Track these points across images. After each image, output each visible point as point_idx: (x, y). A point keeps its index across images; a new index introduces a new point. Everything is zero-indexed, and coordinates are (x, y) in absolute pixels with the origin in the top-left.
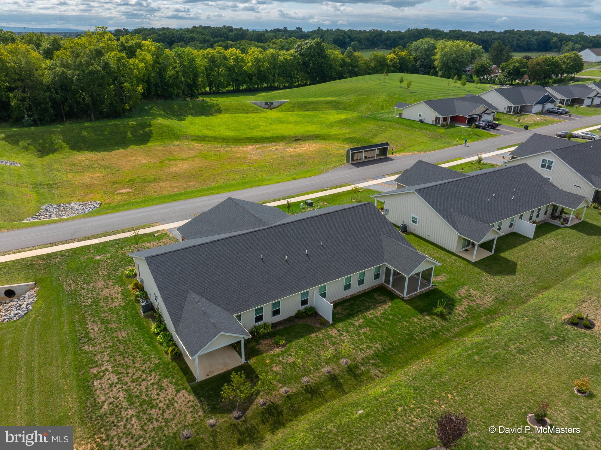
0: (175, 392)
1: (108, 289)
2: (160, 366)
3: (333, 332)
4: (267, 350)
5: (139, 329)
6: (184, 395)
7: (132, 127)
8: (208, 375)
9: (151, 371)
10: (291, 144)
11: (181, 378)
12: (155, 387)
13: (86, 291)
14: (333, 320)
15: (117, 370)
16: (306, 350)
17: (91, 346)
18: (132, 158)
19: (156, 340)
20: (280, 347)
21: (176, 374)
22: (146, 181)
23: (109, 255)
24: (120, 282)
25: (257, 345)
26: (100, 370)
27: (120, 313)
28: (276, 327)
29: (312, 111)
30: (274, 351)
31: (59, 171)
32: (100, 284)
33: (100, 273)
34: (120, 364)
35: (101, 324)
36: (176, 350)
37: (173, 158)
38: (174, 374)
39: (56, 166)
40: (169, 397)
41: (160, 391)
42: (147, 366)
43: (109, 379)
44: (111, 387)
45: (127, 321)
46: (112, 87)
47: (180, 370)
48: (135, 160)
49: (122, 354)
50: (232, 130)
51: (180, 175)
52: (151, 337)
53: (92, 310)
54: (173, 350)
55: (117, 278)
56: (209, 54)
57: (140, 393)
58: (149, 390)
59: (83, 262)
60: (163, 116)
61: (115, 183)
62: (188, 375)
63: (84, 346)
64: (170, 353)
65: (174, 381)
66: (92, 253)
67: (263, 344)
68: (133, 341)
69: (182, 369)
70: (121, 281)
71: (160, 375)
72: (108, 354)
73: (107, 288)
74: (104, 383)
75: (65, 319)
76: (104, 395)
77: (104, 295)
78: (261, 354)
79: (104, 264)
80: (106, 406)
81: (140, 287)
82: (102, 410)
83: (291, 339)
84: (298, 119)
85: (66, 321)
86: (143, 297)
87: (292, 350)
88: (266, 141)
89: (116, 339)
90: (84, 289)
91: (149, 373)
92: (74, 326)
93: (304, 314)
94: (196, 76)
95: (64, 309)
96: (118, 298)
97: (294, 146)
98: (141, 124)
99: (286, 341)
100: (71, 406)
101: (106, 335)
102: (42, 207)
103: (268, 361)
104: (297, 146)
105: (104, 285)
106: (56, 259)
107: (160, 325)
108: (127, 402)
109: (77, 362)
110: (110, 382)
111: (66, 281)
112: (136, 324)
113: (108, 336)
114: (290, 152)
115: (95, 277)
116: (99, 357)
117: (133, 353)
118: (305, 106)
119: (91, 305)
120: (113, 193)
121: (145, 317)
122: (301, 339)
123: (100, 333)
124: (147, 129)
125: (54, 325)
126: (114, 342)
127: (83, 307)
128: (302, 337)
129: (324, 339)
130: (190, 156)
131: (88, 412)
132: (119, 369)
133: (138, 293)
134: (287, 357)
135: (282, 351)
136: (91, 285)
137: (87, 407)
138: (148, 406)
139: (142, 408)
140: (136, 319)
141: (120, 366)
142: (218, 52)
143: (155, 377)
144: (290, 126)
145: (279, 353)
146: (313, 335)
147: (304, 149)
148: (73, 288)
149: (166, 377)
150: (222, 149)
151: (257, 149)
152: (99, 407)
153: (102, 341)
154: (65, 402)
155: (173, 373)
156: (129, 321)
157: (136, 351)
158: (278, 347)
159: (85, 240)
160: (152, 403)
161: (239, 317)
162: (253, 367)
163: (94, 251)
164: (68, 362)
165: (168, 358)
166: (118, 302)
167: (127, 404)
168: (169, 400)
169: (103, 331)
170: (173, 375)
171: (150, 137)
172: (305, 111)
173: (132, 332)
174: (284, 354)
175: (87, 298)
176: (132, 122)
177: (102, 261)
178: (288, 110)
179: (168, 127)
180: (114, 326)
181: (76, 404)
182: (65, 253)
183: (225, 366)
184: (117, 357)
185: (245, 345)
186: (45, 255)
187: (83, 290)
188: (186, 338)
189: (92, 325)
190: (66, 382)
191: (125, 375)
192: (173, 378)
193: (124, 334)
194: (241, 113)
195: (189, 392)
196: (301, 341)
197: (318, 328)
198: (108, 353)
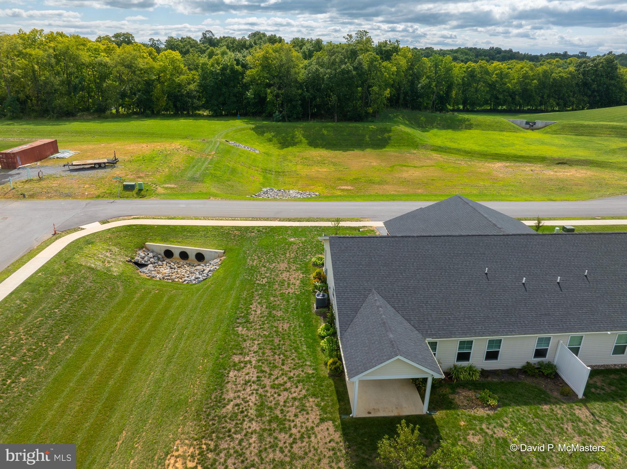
0: (319, 421)
1: (288, 273)
2: (313, 379)
3: (582, 412)
4: (466, 406)
5: (304, 325)
6: (328, 429)
7: (371, 131)
8: (369, 413)
9: (299, 382)
10: (553, 167)
11: (333, 404)
12: (297, 403)
13: (266, 269)
14: (585, 394)
15: (261, 366)
16: (529, 427)
17: (245, 329)
18: (364, 159)
19: (319, 345)
20: (487, 409)
21: (327, 396)
22: (371, 182)
23: (303, 239)
24: (304, 269)
25: (452, 393)
26: (242, 359)
27: (291, 301)
28: (487, 377)
29: (587, 136)
30: (476, 410)
31: (291, 161)
32: (283, 266)
33: (288, 255)
34: (267, 360)
35: (266, 308)
36: (338, 364)
37: (406, 164)
38: (326, 395)
39: (290, 157)
40: (308, 424)
41: (300, 412)
42: (297, 374)
43: (248, 374)
44: (245, 384)
45: (295, 312)
46: (359, 89)
47: (335, 392)
48: (366, 161)
49: (275, 349)
50: (480, 145)
51: (408, 181)
52: (315, 339)
53: (264, 290)
54: (334, 363)
55: (303, 263)
56: (469, 68)
57: (275, 404)
58: (288, 405)
59: (276, 241)
60: (406, 125)
61: (339, 179)
62: (342, 403)
63: (238, 327)
64: (330, 365)
65: (322, 404)
66: (289, 234)
67: (462, 396)
68: (292, 337)
69: (338, 392)
70: (305, 267)
71: (308, 390)
72: (258, 344)
73: (288, 271)
74: (241, 377)
75: (234, 293)
76: (233, 392)
77: (282, 278)
78: (454, 409)
79: (295, 247)
80: (230, 407)
81: (322, 278)
82: (224, 410)
83: (507, 401)
84: (566, 143)
85: (234, 295)
86: (322, 290)
87: (505, 419)
88: (520, 159)
89: (274, 329)
90: (265, 267)
91: (296, 383)
92: (239, 302)
93: (537, 371)
94: (450, 87)
95: (237, 282)
96: (295, 285)
97: (555, 170)
98: (381, 128)
99: (498, 401)
100: (196, 391)
101: (266, 322)
102: (263, 189)
103: (462, 423)
104: (560, 170)
105: (286, 268)
106: (252, 234)
107: (329, 327)
108: (256, 410)
109: (223, 343)
110: (247, 378)
111: (252, 256)
112: (303, 318)
113: (267, 323)
114: (549, 175)
115: (281, 257)
116: (248, 345)
117: (286, 351)
118: (577, 130)
119: (265, 285)
120: (334, 188)
121: (317, 313)
122: (525, 407)
123: (261, 317)
124: (386, 135)
125: (221, 297)
126: (271, 333)
127: (256, 285)
128: (526, 404)
129: (565, 419)
130: (425, 164)
131: (208, 406)
132: (263, 365)
133: (318, 284)
134: (495, 427)
135: (488, 415)
136: (274, 265)
137: (211, 399)
138: (278, 426)
139: (270, 425)
140: (305, 312)
141: (266, 363)
142: (480, 65)
143: (301, 391)
144: (554, 148)
145: (483, 417)
146: (546, 407)
147: (569, 174)
148: (254, 264)
149: (314, 395)
150: (464, 163)
151: (507, 167)
152: (223, 404)
153: (259, 327)
154: (192, 384)
155: (325, 393)
156: (297, 313)
157: (291, 350)
158: (483, 407)
159: (287, 221)
160: (284, 424)
161: (434, 345)
162: (437, 424)
163: (292, 233)
164: (215, 339)
165: (325, 372)
166: (295, 288)
167: (255, 413)
168: (307, 428)
169: (265, 316)
170: (323, 396)
171: (388, 143)
172: (576, 135)
173: (295, 326)
174: (492, 421)
175: (264, 277)
176: (373, 126)
177: (295, 244)
178: (554, 133)
179: (408, 134)
180: (279, 314)
181: (201, 390)
182: (263, 229)
183: (397, 408)
184: (267, 351)
185: (433, 387)
186: (243, 227)
187: (263, 268)
188: (349, 351)
189: (257, 306)
190: (203, 361)
191: (267, 376)
192: (323, 400)
193: (286, 326)
194: (495, 130)
195: (336, 427)
196: (524, 410)
197: (556, 399)
198: (259, 342)
